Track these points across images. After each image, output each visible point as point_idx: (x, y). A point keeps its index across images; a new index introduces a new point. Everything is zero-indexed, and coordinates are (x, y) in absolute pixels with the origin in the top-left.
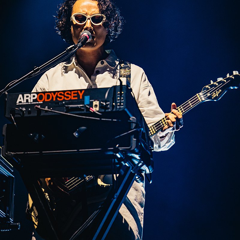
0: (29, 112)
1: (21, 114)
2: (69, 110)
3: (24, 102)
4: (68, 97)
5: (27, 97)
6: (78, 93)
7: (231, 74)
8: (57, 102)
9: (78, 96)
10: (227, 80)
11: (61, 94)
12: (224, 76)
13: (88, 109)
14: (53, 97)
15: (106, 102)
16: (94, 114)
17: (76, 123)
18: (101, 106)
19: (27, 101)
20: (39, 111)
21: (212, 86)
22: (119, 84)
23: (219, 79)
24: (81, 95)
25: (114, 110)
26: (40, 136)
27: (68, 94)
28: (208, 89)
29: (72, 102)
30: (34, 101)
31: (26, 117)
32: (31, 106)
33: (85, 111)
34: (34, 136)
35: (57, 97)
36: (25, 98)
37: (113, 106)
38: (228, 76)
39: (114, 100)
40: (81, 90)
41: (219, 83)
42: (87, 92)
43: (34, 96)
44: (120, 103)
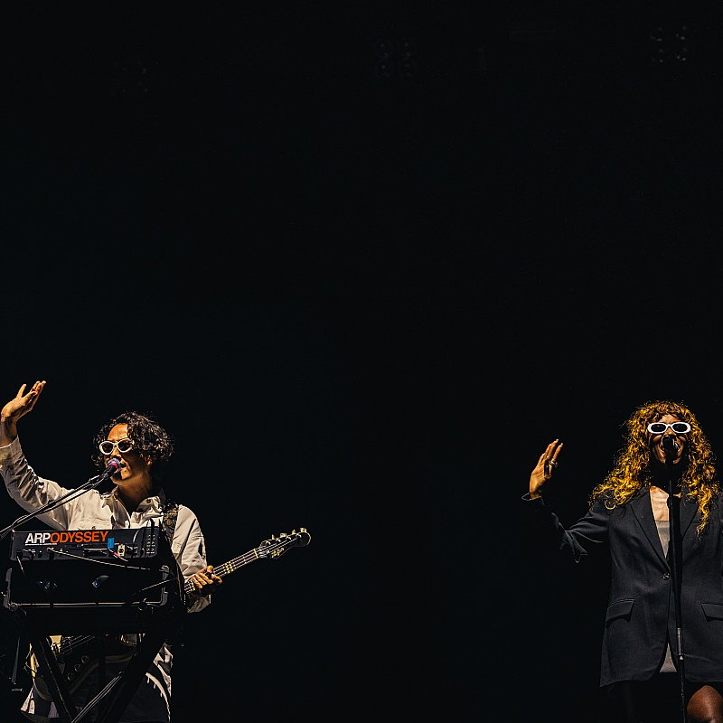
0: (40, 555)
1: (30, 557)
2: (88, 554)
3: (34, 542)
4: (88, 539)
5: (39, 536)
6: (100, 534)
7: (298, 531)
8: (74, 544)
9: (101, 538)
10: (293, 537)
11: (79, 535)
12: (289, 533)
13: (111, 554)
14: (69, 539)
15: (133, 546)
16: (118, 561)
17: (96, 570)
18: (128, 551)
19: (38, 541)
20: (52, 554)
21: (273, 542)
22: (150, 525)
23: (283, 535)
24: (104, 537)
25: (143, 556)
26: (52, 585)
27: (88, 535)
28: (268, 544)
29: (92, 545)
30: (46, 541)
31: (36, 561)
32: (43, 547)
33: (107, 557)
34: (45, 584)
35: (75, 538)
36: (36, 538)
37: (142, 552)
38: (293, 533)
39: (143, 544)
40: (104, 531)
41: (283, 539)
42: (110, 533)
43: (47, 536)
44: (151, 548)
